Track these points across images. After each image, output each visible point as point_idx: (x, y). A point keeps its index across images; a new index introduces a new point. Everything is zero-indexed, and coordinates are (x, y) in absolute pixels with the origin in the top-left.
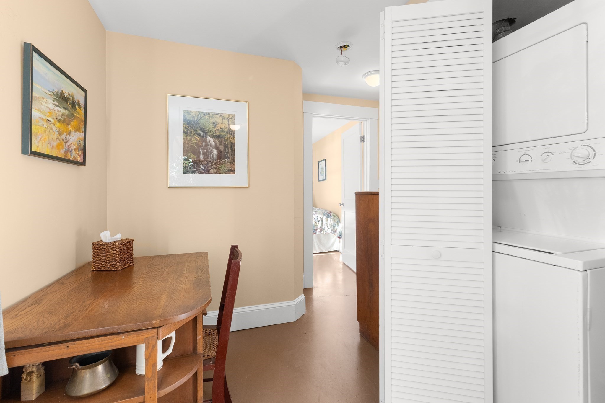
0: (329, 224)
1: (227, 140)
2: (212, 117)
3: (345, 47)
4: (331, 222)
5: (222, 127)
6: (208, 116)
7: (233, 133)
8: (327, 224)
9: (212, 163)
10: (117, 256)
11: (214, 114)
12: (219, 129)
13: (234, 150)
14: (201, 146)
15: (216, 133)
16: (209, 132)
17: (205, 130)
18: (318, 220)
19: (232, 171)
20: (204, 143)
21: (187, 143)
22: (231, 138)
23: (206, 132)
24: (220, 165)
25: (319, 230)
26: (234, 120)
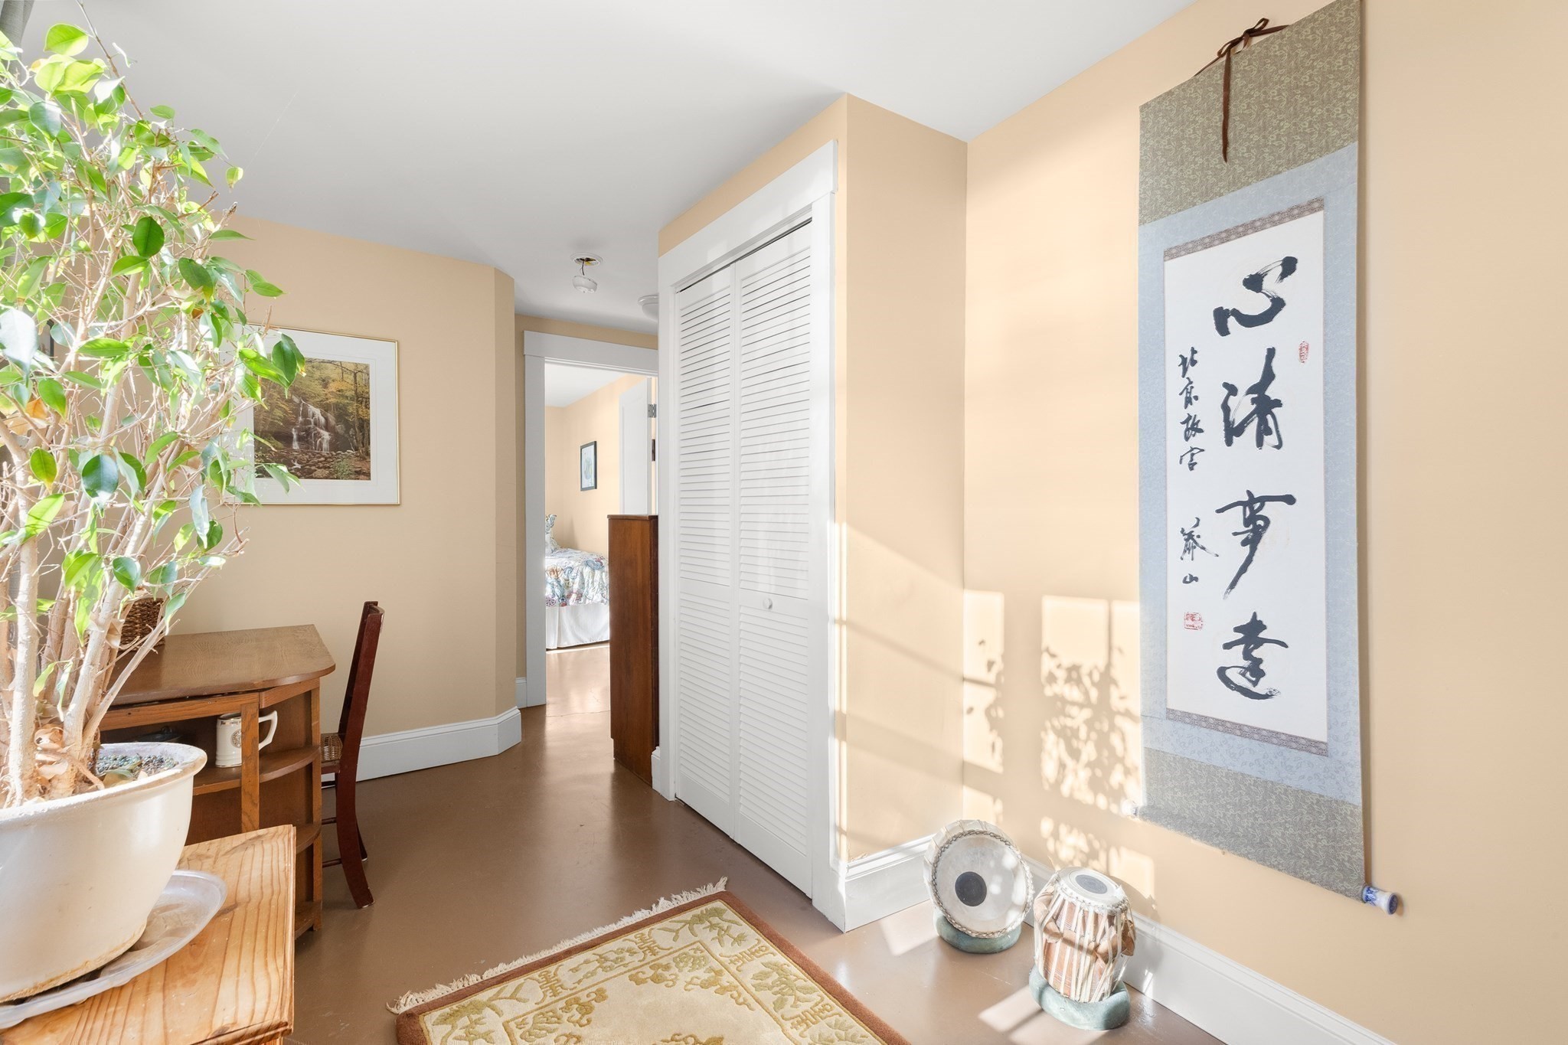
0: (596, 584)
1: (352, 413)
2: (318, 368)
3: (588, 260)
4: (601, 578)
5: (340, 388)
6: (310, 365)
7: (364, 400)
8: (593, 583)
9: (320, 457)
10: (138, 625)
11: (323, 362)
12: (335, 391)
13: (367, 432)
14: (294, 424)
15: (327, 399)
16: (312, 397)
17: (304, 394)
18: (573, 574)
19: (364, 474)
20: (300, 419)
21: (261, 417)
22: (360, 410)
23: (305, 397)
24: (338, 462)
25: (574, 596)
26: (368, 375)
